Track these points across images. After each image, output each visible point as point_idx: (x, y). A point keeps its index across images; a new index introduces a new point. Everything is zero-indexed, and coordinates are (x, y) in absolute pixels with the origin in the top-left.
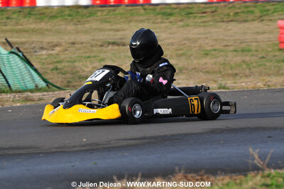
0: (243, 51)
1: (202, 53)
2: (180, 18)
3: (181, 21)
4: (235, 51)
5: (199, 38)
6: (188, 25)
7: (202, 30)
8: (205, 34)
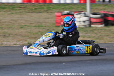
0: (39, 26)
1: (20, 27)
2: (9, 10)
3: (10, 11)
4: (35, 26)
5: (18, 20)
6: (13, 14)
7: (19, 16)
8: (21, 18)
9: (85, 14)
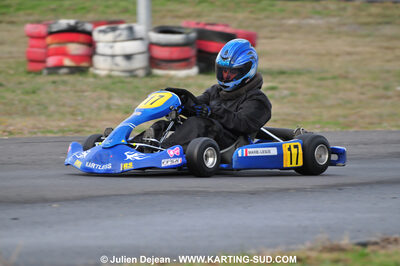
9: (131, 29)
